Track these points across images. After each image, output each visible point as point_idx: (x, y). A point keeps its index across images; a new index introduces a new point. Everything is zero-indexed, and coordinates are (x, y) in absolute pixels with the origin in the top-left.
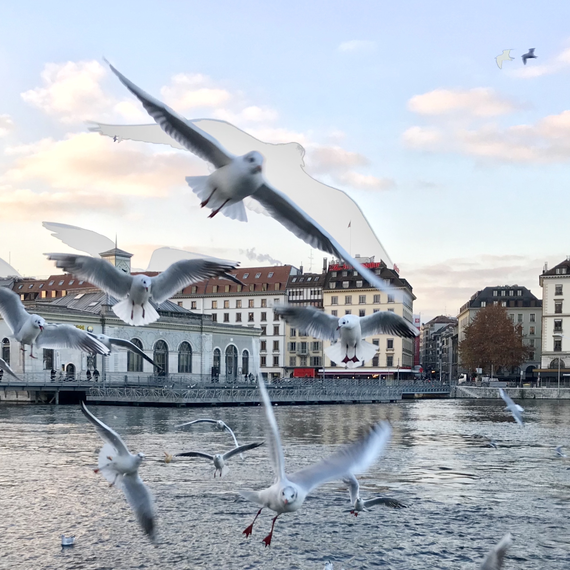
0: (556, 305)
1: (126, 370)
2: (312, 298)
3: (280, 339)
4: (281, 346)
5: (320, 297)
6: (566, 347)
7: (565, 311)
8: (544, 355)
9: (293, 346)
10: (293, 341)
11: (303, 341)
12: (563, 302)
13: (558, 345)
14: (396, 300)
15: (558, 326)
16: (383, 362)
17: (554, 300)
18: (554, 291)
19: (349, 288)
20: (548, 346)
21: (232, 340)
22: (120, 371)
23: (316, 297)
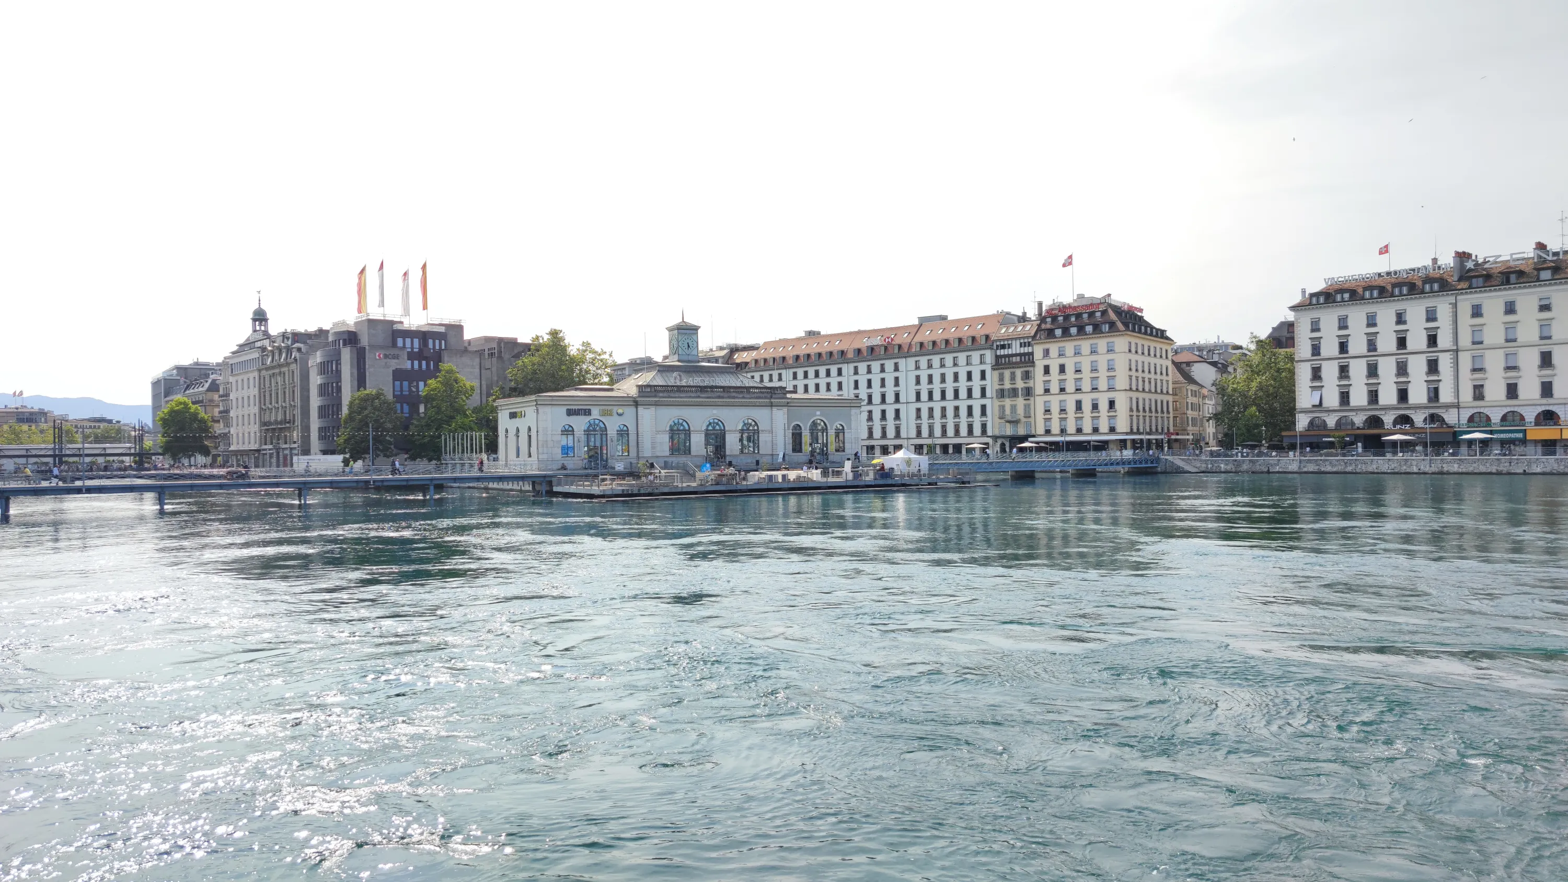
0: (1313, 345)
1: (667, 453)
2: (1022, 351)
4: (989, 411)
5: (1030, 350)
8: (1301, 412)
9: (1001, 410)
14: (1117, 349)
19: (1062, 337)
21: (818, 413)
22: (659, 454)
23: (1026, 350)
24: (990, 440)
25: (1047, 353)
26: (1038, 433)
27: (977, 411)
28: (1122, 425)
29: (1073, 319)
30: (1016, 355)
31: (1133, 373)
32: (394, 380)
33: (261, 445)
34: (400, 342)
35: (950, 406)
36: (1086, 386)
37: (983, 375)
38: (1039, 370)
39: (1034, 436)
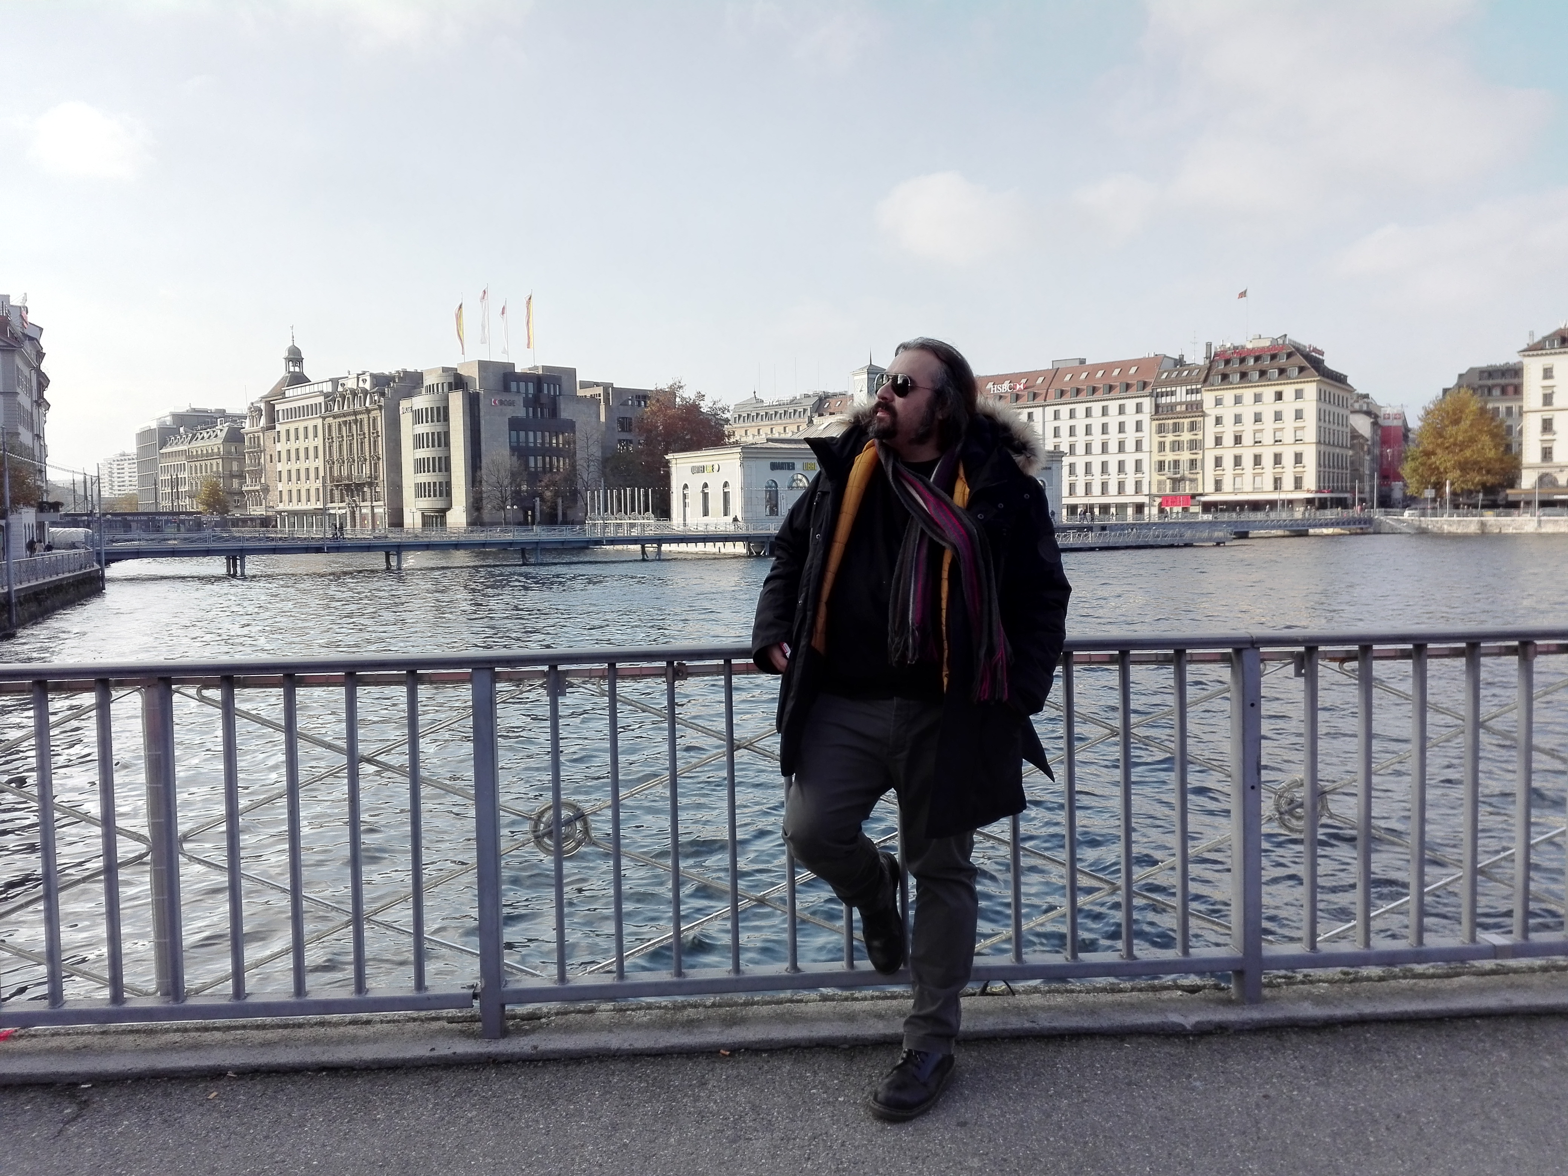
0: (1544, 394)
2: (1189, 400)
3: (1143, 456)
4: (1145, 467)
5: (1199, 398)
6: (1558, 457)
7: (1557, 402)
8: (1527, 468)
9: (1161, 465)
10: (1162, 458)
11: (1176, 458)
12: (1555, 389)
13: (1547, 454)
15: (1547, 426)
16: (1288, 483)
17: (1543, 387)
18: (1541, 374)
19: (1239, 383)
20: (1531, 454)
23: (1194, 397)
24: (1146, 500)
25: (1218, 402)
26: (1206, 491)
27: (1130, 467)
28: (1310, 482)
29: (1251, 362)
30: (1181, 403)
31: (1322, 424)
32: (510, 430)
33: (325, 503)
34: (513, 385)
35: (1096, 462)
36: (1268, 439)
37: (1139, 426)
38: (1210, 421)
39: (1201, 495)
